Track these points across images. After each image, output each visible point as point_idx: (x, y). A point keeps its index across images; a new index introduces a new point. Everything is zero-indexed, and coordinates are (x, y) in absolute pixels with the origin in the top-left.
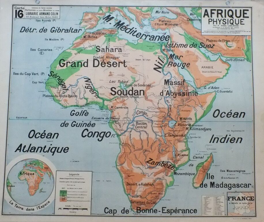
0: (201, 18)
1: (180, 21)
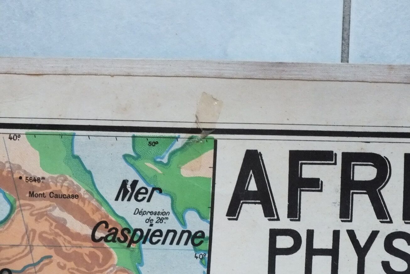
0: (205, 227)
1: (37, 242)
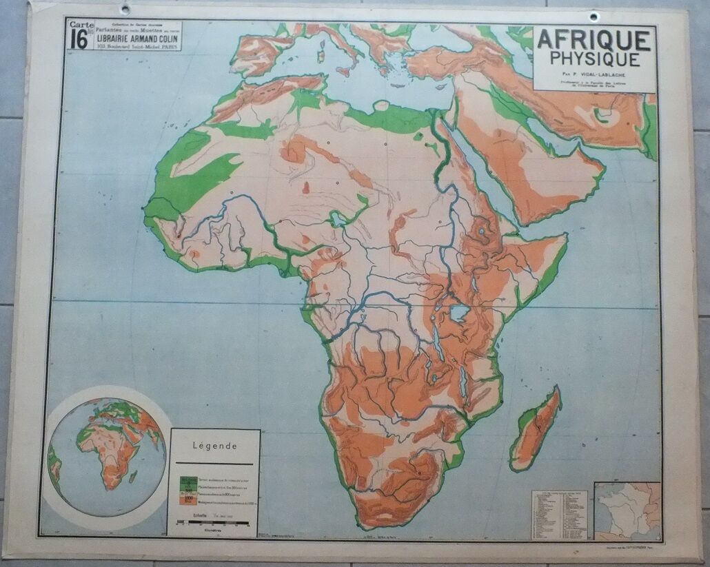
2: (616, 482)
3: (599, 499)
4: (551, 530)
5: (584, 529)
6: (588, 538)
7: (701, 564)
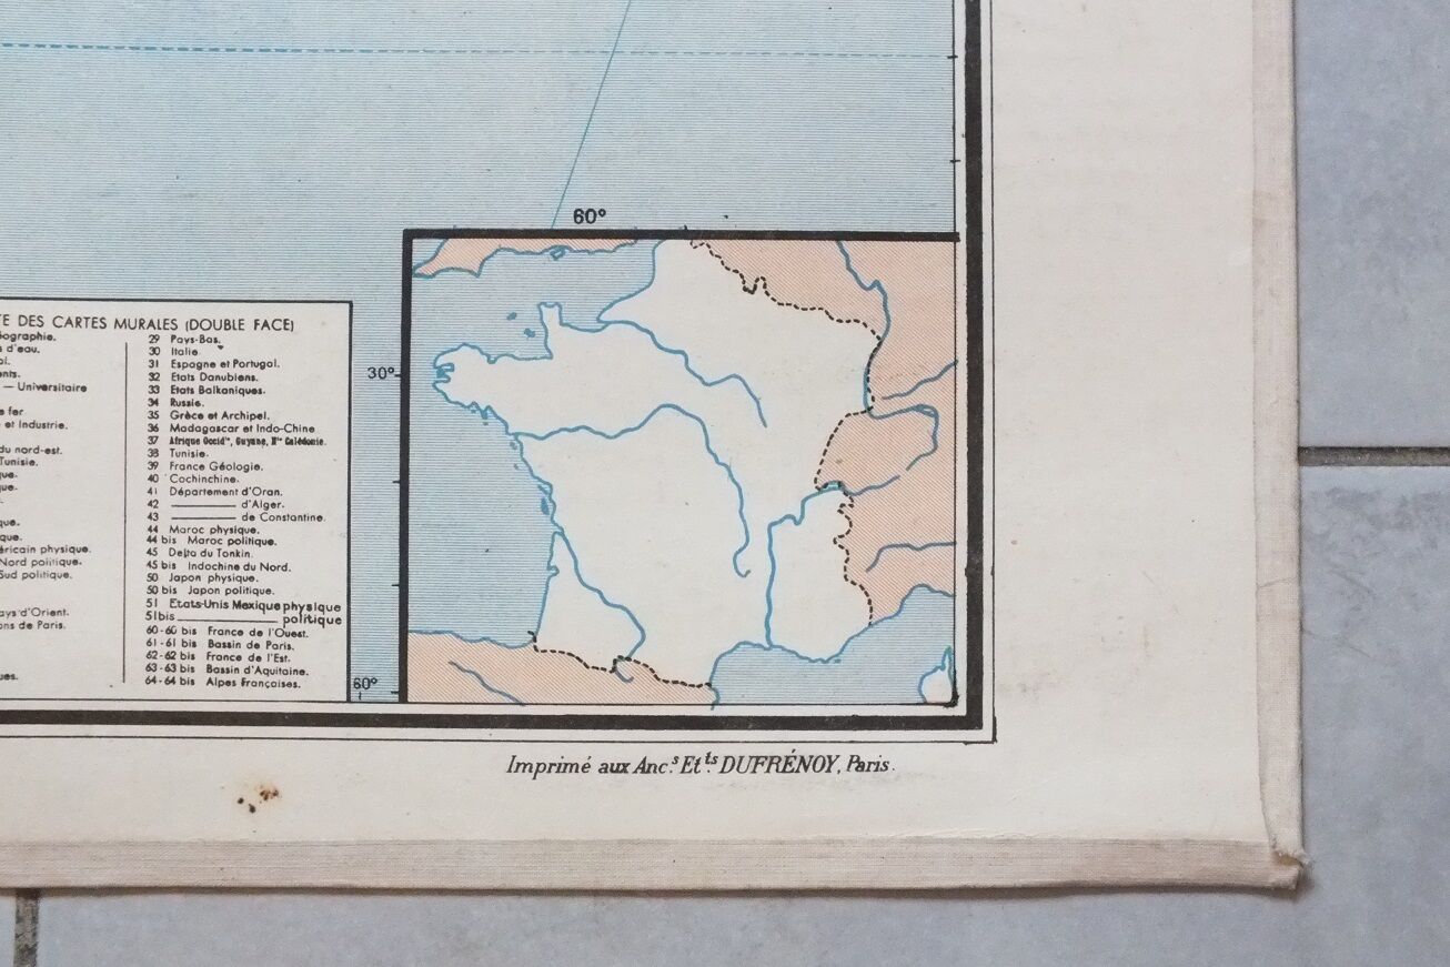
2: (585, 229)
3: (443, 373)
4: (54, 618)
5: (314, 614)
6: (355, 684)
7: (1278, 892)
